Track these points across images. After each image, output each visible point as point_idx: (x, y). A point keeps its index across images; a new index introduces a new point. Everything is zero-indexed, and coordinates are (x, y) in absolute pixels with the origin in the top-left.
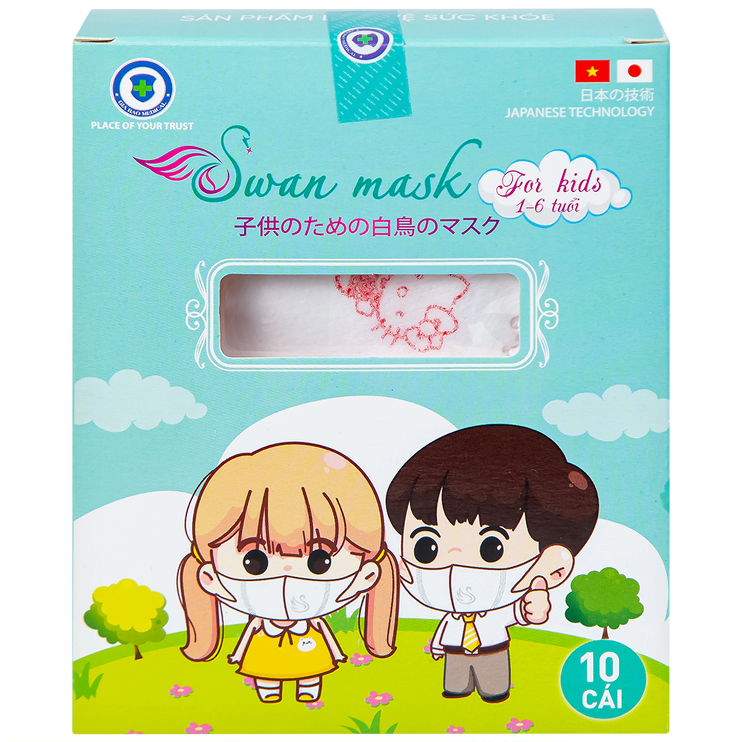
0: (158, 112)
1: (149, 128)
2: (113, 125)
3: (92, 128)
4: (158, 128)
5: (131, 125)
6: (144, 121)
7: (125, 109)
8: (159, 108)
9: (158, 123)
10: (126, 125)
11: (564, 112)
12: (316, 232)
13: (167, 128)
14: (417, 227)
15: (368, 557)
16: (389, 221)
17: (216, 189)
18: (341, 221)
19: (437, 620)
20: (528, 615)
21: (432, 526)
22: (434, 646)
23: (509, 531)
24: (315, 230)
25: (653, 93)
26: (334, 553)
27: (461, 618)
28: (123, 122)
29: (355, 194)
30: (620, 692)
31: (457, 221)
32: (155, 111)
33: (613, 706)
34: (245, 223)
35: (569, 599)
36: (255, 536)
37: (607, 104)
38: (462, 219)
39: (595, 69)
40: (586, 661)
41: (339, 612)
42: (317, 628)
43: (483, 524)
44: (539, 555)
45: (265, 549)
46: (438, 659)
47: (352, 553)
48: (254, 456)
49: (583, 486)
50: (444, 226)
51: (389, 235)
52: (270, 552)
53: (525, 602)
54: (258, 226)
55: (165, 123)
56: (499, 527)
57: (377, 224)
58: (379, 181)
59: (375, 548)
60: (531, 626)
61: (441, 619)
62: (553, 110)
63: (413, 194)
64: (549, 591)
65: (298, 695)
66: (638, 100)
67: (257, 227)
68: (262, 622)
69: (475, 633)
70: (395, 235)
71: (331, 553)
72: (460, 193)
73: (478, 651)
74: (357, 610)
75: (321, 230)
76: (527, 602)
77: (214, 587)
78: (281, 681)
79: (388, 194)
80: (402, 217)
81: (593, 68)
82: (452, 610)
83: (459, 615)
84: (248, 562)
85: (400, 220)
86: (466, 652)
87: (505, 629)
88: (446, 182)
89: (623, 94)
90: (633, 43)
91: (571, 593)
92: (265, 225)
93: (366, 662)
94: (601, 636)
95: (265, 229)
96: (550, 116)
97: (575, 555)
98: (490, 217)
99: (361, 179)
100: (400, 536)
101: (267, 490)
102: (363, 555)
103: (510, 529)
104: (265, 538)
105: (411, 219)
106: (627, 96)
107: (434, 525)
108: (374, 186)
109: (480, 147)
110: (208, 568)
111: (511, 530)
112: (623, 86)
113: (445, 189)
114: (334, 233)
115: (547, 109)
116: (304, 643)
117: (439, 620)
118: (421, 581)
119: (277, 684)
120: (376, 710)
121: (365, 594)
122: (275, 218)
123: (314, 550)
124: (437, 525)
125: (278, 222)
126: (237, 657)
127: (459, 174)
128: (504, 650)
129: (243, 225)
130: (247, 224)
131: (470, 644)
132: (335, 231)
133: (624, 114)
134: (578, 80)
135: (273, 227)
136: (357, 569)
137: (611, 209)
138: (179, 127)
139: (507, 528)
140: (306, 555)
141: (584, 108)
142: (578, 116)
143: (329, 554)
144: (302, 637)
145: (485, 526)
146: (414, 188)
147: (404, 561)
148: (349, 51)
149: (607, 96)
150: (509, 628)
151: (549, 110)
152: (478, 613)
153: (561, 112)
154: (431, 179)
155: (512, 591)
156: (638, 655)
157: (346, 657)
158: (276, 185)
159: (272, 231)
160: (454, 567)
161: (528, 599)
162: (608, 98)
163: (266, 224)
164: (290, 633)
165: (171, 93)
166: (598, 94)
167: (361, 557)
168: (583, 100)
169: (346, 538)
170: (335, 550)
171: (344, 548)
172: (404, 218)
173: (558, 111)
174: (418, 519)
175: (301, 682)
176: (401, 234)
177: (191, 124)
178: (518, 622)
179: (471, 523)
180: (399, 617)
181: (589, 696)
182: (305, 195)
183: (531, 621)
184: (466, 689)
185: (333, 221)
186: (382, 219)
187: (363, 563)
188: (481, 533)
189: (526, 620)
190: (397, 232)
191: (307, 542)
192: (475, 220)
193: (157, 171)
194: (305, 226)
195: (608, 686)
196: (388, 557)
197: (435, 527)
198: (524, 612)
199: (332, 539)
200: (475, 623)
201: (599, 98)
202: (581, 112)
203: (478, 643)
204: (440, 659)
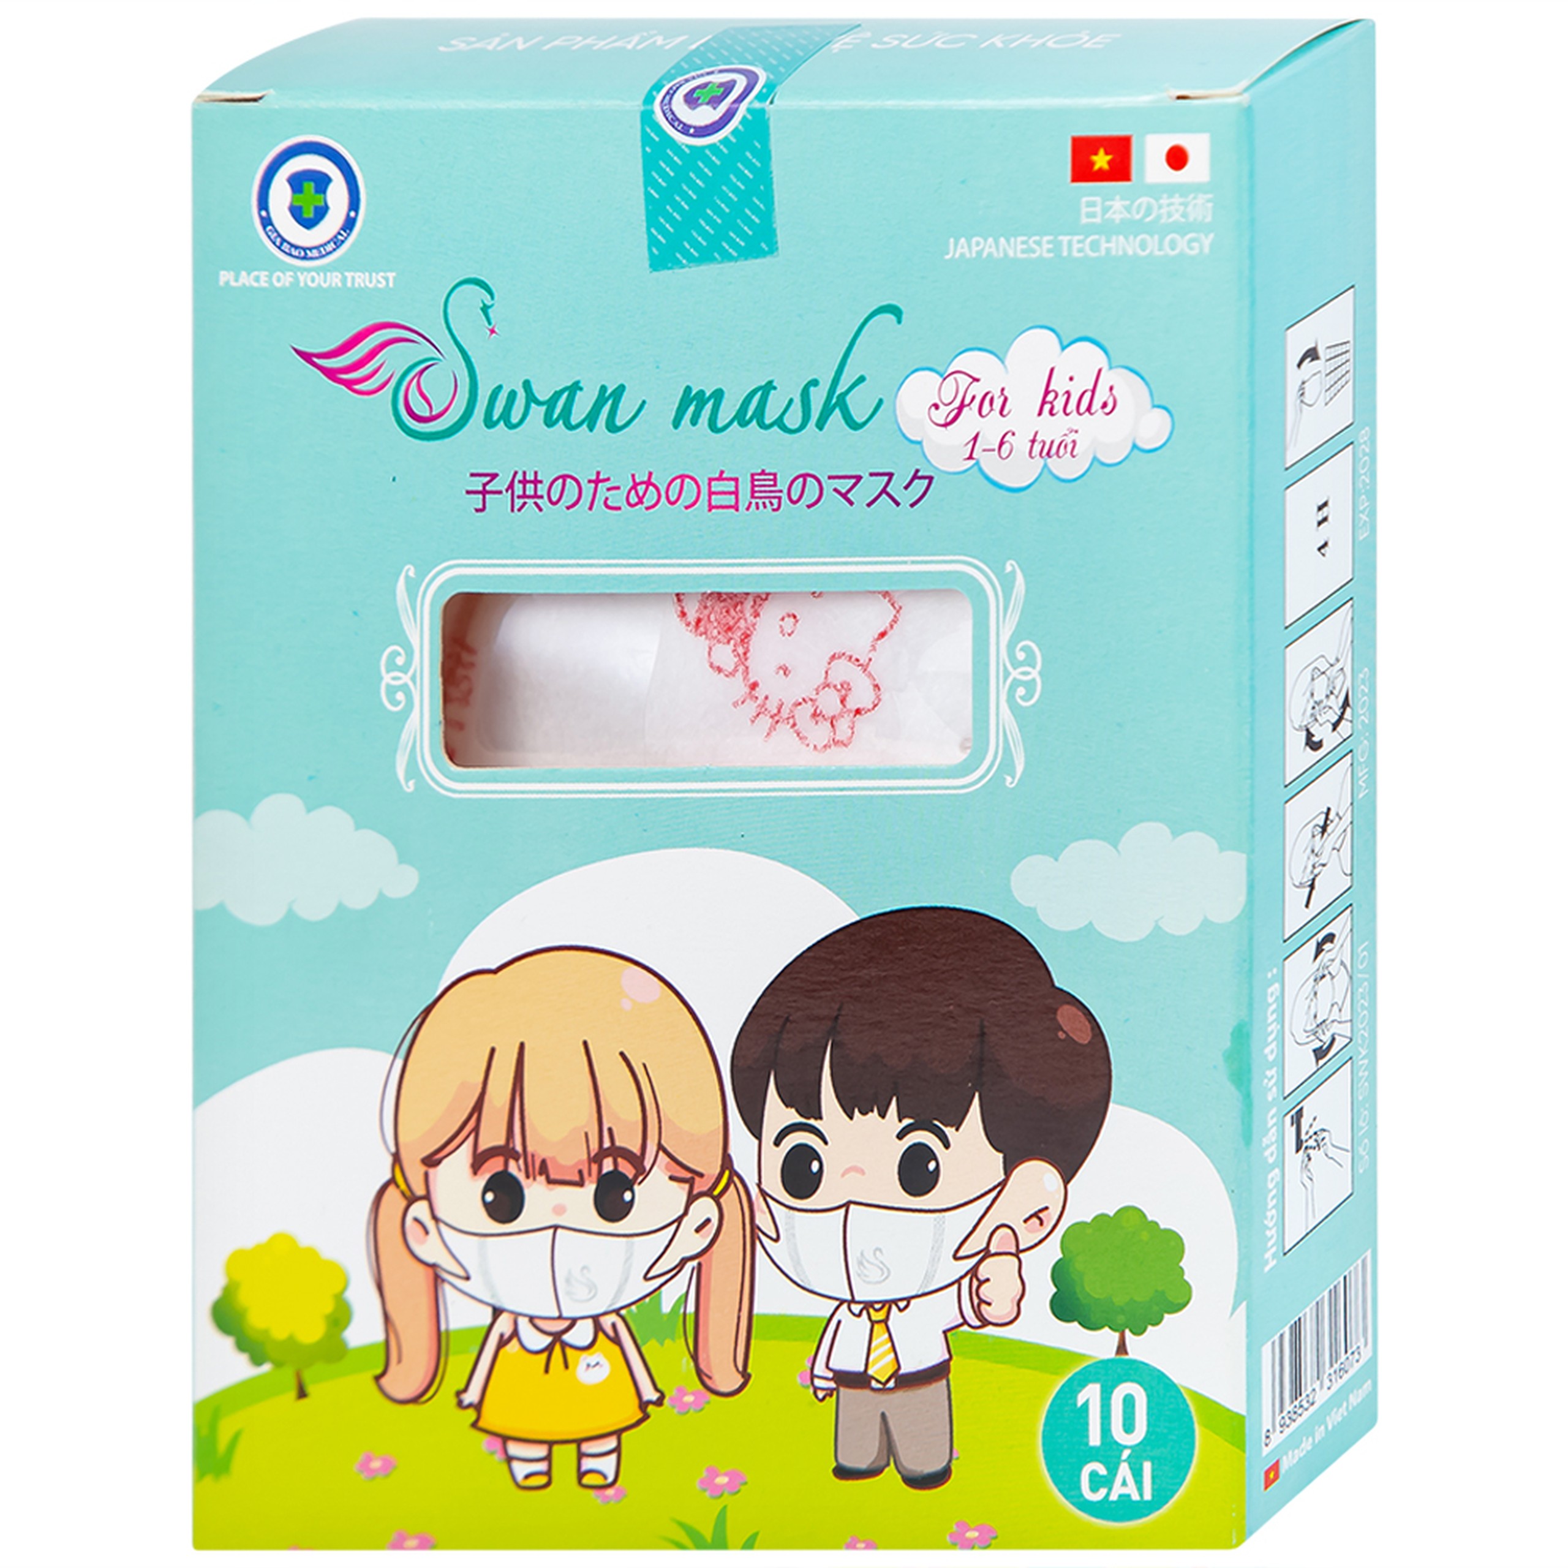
0: (334, 250)
1: (319, 285)
2: (257, 279)
3: (221, 283)
4: (334, 285)
5: (287, 279)
6: (309, 270)
7: (278, 243)
8: (337, 242)
9: (334, 274)
10: (279, 280)
11: (1051, 246)
12: (609, 503)
13: (349, 284)
14: (785, 491)
15: (701, 1186)
16: (736, 480)
17: (434, 413)
18: (653, 480)
19: (822, 1318)
20: (984, 1307)
21: (812, 1122)
22: (816, 1372)
23: (949, 1131)
24: (607, 499)
25: (1210, 205)
26: (641, 1178)
27: (865, 1312)
28: (275, 271)
29: (676, 424)
30: (1147, 1466)
31: (858, 478)
32: (329, 248)
33: (1135, 1497)
34: (485, 485)
35: (1059, 1273)
36: (501, 1142)
37: (1129, 228)
38: (867, 474)
39: (1107, 153)
40: (1088, 1401)
41: (650, 1300)
42: (611, 1333)
43: (905, 1117)
44: (1004, 1180)
45: (520, 1170)
46: (824, 1398)
47: (672, 1178)
48: (500, 974)
49: (1083, 1037)
50: (836, 490)
51: (737, 510)
52: (528, 1177)
53: (978, 1279)
54: (507, 491)
55: (346, 274)
56: (931, 1122)
57: (716, 486)
58: (718, 395)
59: (711, 1167)
60: (989, 1330)
61: (828, 1315)
62: (1031, 241)
63: (779, 422)
64: (1021, 1255)
65: (581, 1475)
66: (1183, 220)
67: (504, 492)
68: (516, 1323)
69: (889, 1345)
70: (748, 509)
71: (636, 1177)
72: (863, 420)
73: (896, 1382)
74: (680, 1298)
75: (617, 498)
76: (982, 1278)
77: (430, 1250)
78: (551, 1444)
79: (735, 423)
80: (759, 471)
81: (1102, 152)
82: (849, 1297)
83: (861, 1306)
84: (490, 1197)
85: (756, 477)
86: (874, 1384)
87: (942, 1336)
88: (838, 397)
89: (1155, 207)
90: (1179, 98)
91: (1060, 1260)
92: (518, 489)
93: (698, 1405)
94: (1115, 1349)
95: (519, 497)
96: (1025, 256)
97: (1069, 1182)
98: (917, 471)
99: (688, 389)
100: (756, 1142)
101: (522, 1046)
102: (691, 1182)
103: (952, 1126)
104: (519, 1148)
105: (775, 475)
106: (1164, 211)
107: (816, 1119)
108: (709, 406)
109: (899, 322)
110: (420, 1209)
111: (953, 1129)
112: (1157, 191)
113: (837, 411)
114: (639, 506)
115: (1020, 239)
116: (588, 1366)
117: (825, 1318)
118: (794, 1235)
119: (541, 1451)
120: (718, 1504)
121: (695, 1263)
122: (536, 473)
123: (605, 1171)
124: (821, 1118)
125: (541, 482)
126: (472, 1396)
127: (862, 379)
128: (941, 1379)
129: (480, 488)
130: (488, 488)
131: (881, 1369)
132: (640, 501)
133: (1160, 250)
134: (1075, 179)
135: (532, 493)
136: (681, 1212)
137: (1136, 451)
138: (371, 282)
139: (946, 1125)
140: (591, 1182)
141: (1086, 237)
142: (1075, 254)
143: (631, 1180)
144: (584, 1354)
145: (907, 1121)
146: (782, 410)
147: (764, 1194)
148: (672, 119)
149: (1129, 212)
150: (949, 1334)
151: (1023, 243)
152: (895, 1302)
153: (1046, 246)
154: (812, 389)
155: (956, 1257)
156: (1182, 1390)
157: (662, 1396)
158: (539, 403)
159: (530, 501)
160: (852, 1207)
161: (984, 1274)
162: (1129, 216)
163: (521, 486)
164: (564, 1345)
165: (357, 211)
166: (1111, 207)
167: (687, 1186)
168: (1084, 220)
169: (661, 1147)
170: (642, 1172)
171: (658, 1167)
172: (763, 473)
173: (1038, 243)
174: (787, 1106)
175: (587, 1448)
176: (758, 508)
177: (391, 275)
178: (965, 1322)
179: (883, 1115)
180: (756, 1311)
181: (1093, 1475)
182: (588, 426)
183: (990, 1319)
184: (873, 1462)
185: (638, 480)
186: (725, 476)
187: (691, 1199)
188: (901, 1136)
189: (981, 1319)
190: (750, 503)
191: (592, 1154)
192: (890, 475)
193: (331, 374)
194: (588, 489)
195: (1126, 1453)
196: (736, 1186)
197: (819, 1124)
198: (976, 1301)
199: (636, 1149)
200: (890, 1323)
201: (1114, 216)
202: (1080, 245)
203: (894, 1366)
204: (828, 1398)
